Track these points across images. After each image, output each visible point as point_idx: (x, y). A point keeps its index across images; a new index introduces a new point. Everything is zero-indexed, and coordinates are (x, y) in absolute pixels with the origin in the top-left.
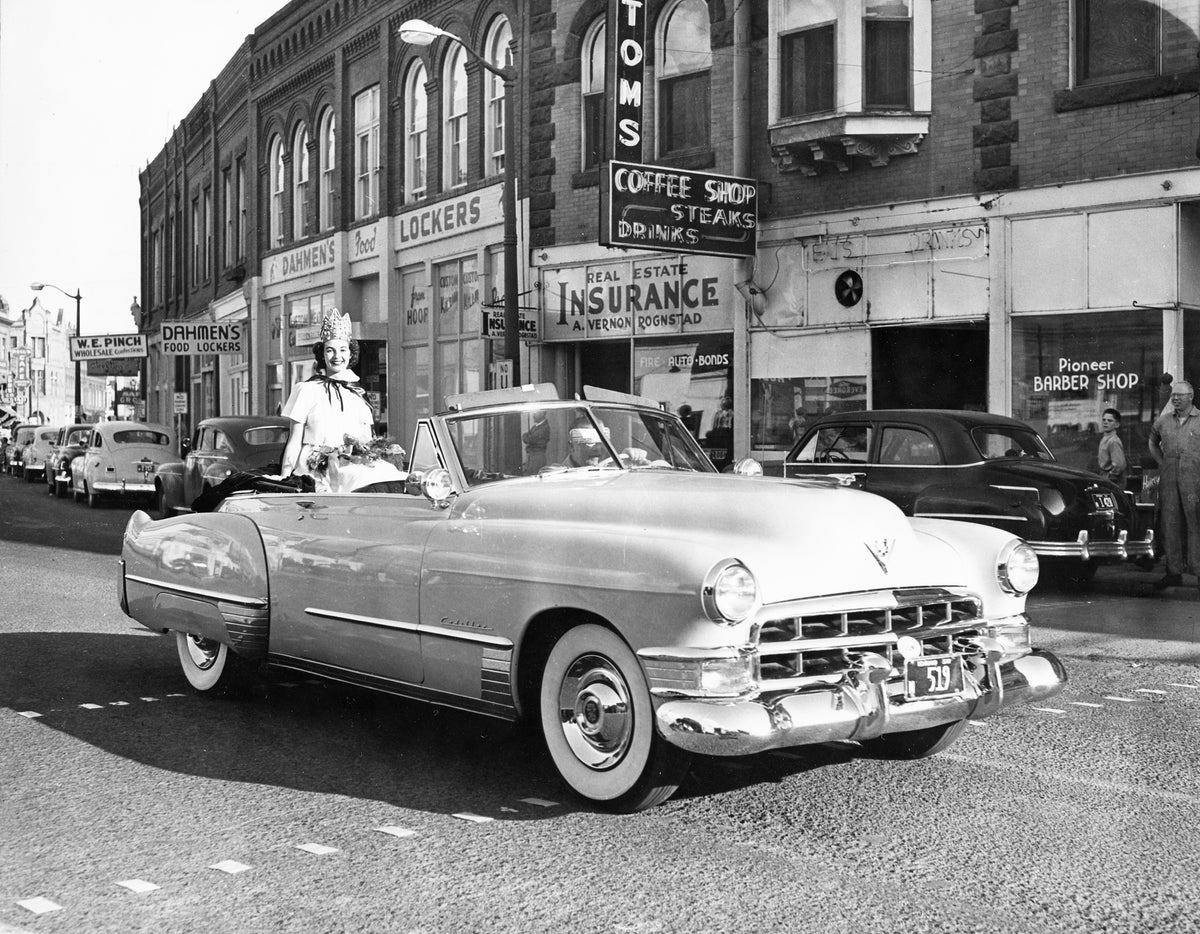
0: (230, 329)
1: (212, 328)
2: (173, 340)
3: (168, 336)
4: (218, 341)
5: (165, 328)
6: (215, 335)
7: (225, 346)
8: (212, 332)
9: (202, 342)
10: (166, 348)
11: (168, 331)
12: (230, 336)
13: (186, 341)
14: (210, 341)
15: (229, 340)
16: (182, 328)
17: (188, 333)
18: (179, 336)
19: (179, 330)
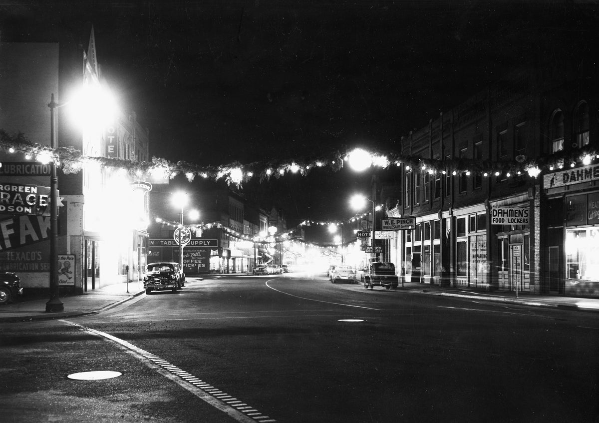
0: (524, 211)
1: (515, 211)
2: (497, 217)
3: (495, 215)
4: (518, 218)
5: (494, 210)
6: (517, 215)
7: (521, 221)
8: (516, 213)
9: (510, 218)
10: (494, 221)
11: (495, 212)
12: (523, 216)
13: (503, 217)
14: (514, 218)
15: (523, 217)
16: (502, 210)
17: (504, 213)
18: (500, 214)
19: (500, 211)
